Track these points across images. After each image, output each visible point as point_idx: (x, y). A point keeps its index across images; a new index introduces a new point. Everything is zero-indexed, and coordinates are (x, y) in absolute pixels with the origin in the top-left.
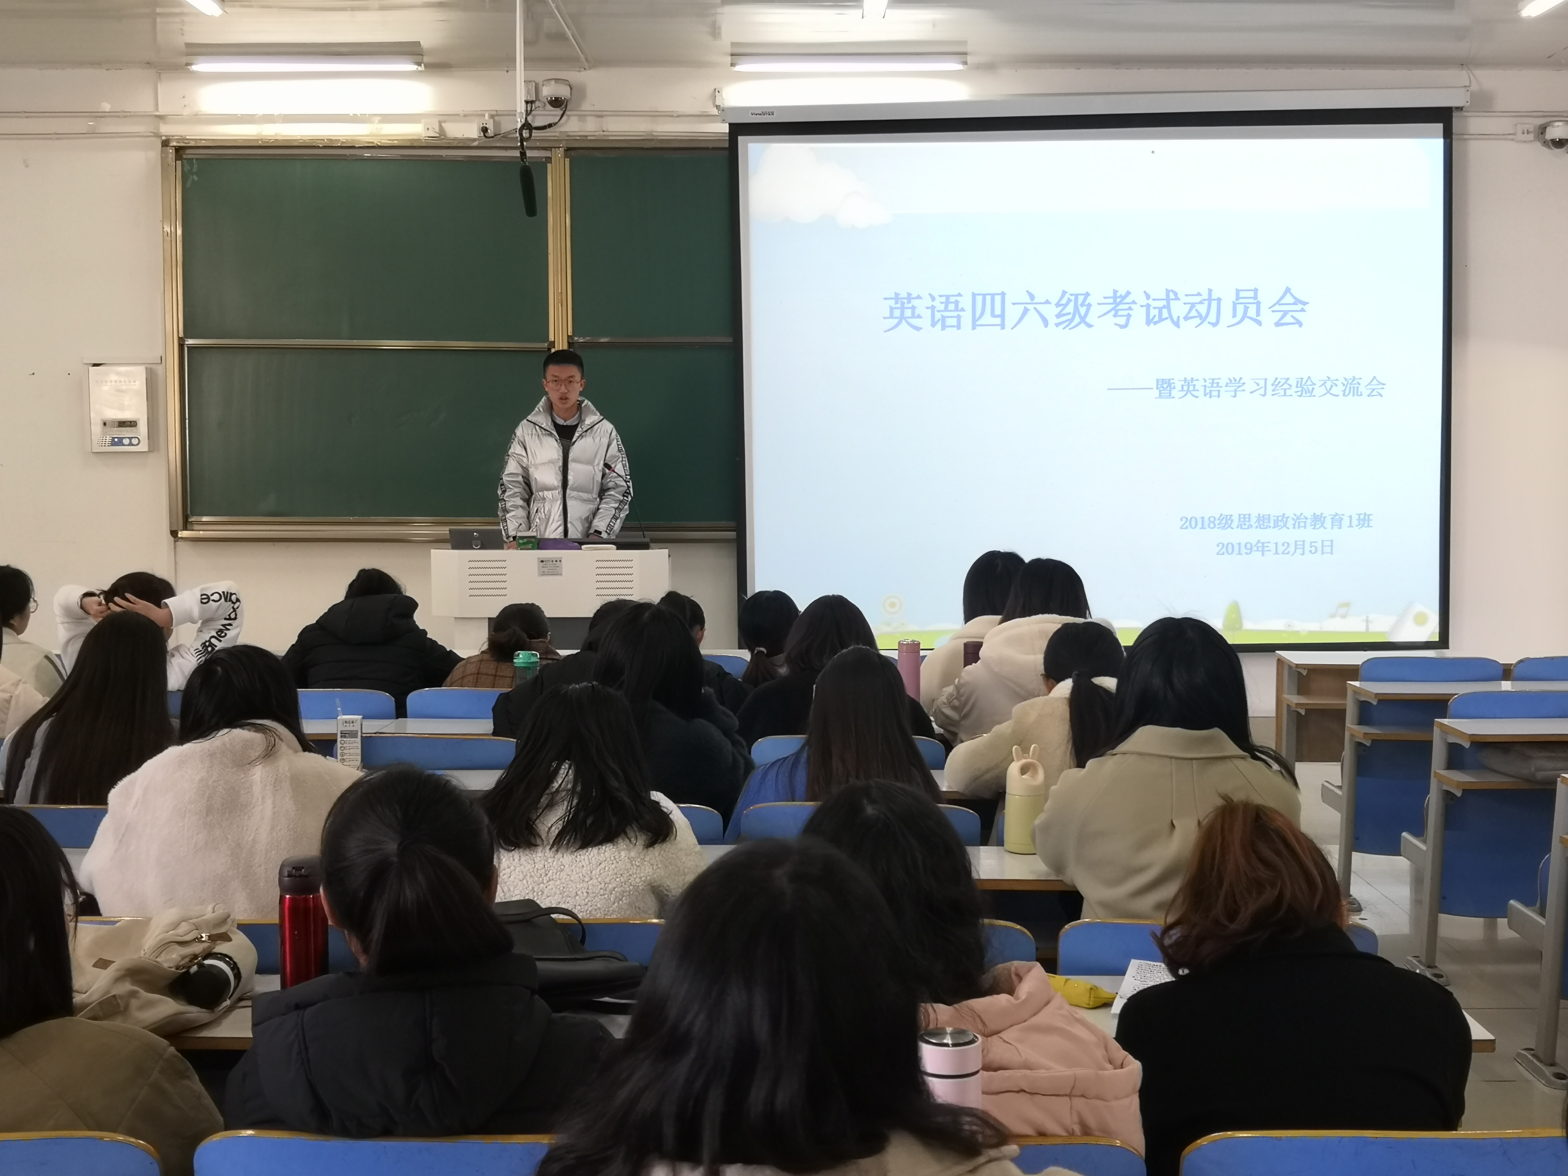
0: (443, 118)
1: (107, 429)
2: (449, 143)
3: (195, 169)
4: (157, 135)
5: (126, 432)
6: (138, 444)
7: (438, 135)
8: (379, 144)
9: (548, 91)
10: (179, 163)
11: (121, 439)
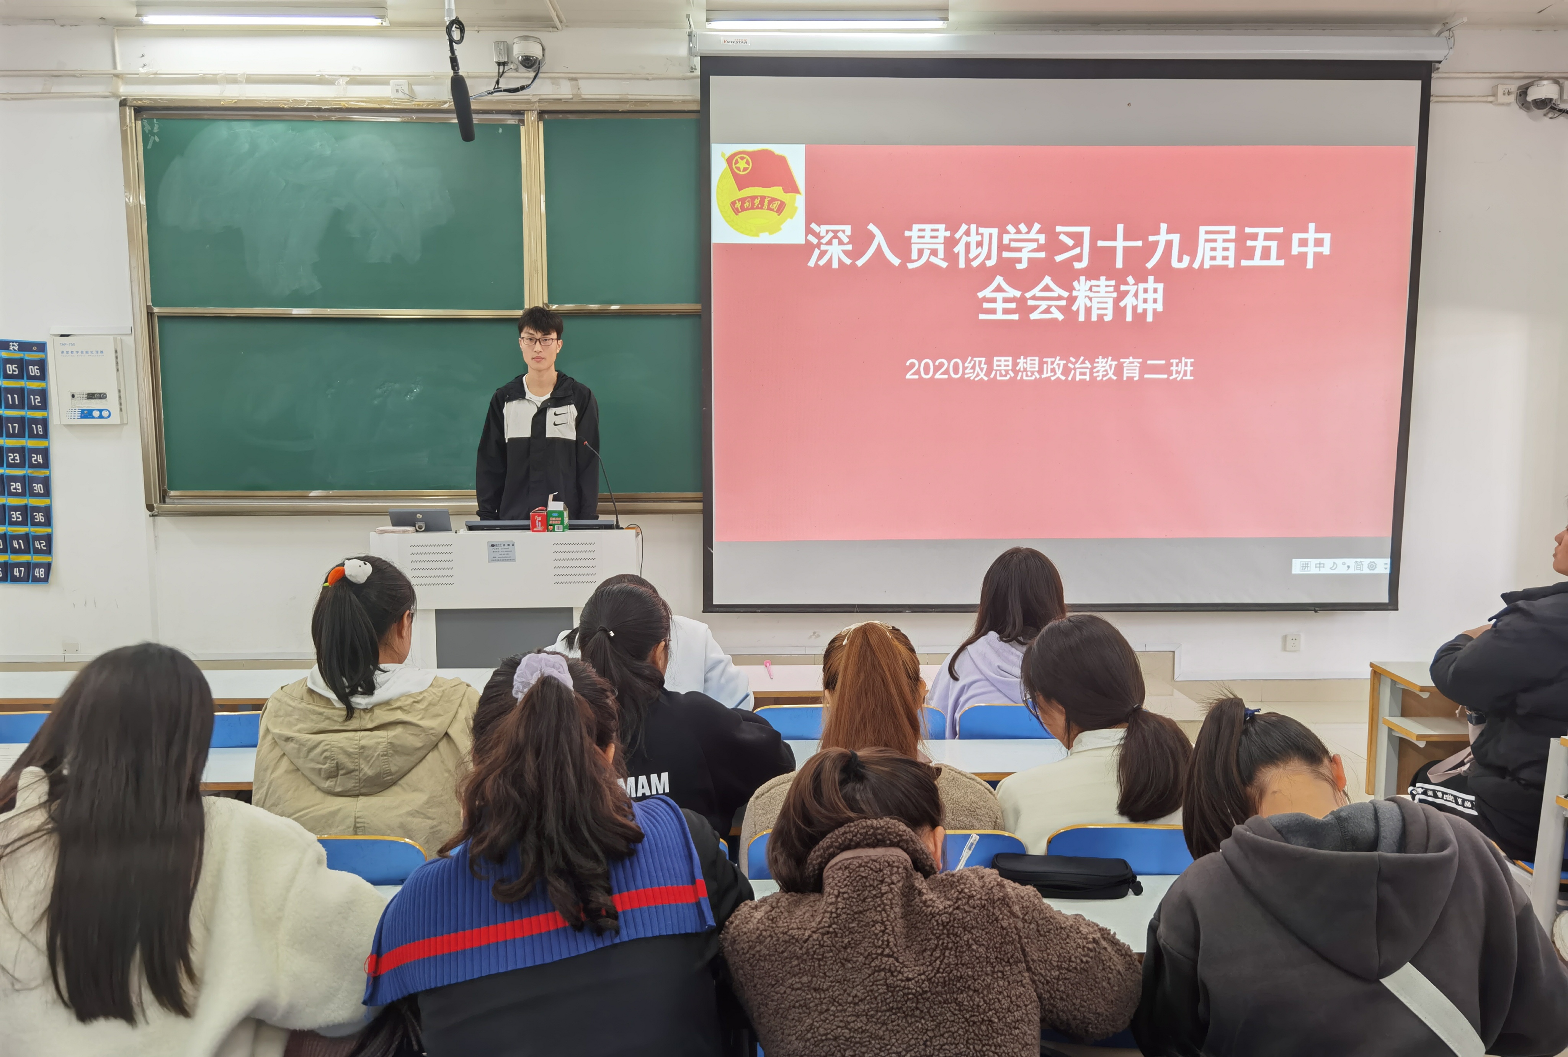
0: (414, 80)
1: (74, 401)
2: (418, 105)
3: (156, 130)
4: (115, 95)
5: (94, 404)
6: (109, 416)
7: (408, 97)
8: (347, 105)
9: (518, 51)
10: (139, 123)
11: (92, 411)
